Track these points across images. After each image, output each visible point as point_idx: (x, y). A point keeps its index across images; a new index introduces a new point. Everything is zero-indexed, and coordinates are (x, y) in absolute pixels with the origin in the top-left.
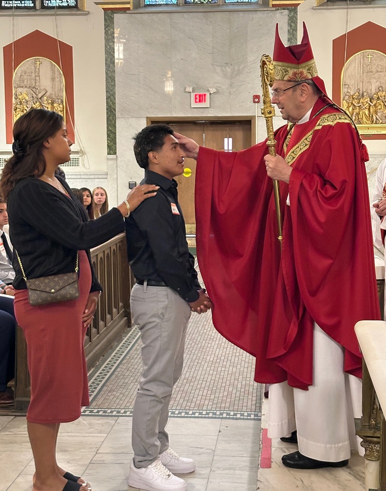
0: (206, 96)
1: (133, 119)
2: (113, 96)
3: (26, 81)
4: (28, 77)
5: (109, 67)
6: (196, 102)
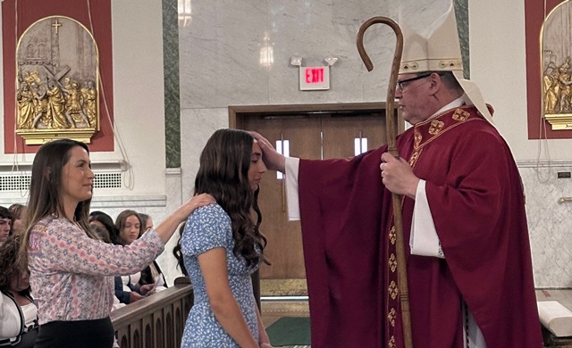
0: (324, 72)
1: (207, 110)
2: (175, 74)
3: (37, 53)
4: (41, 48)
5: (169, 29)
6: (308, 82)
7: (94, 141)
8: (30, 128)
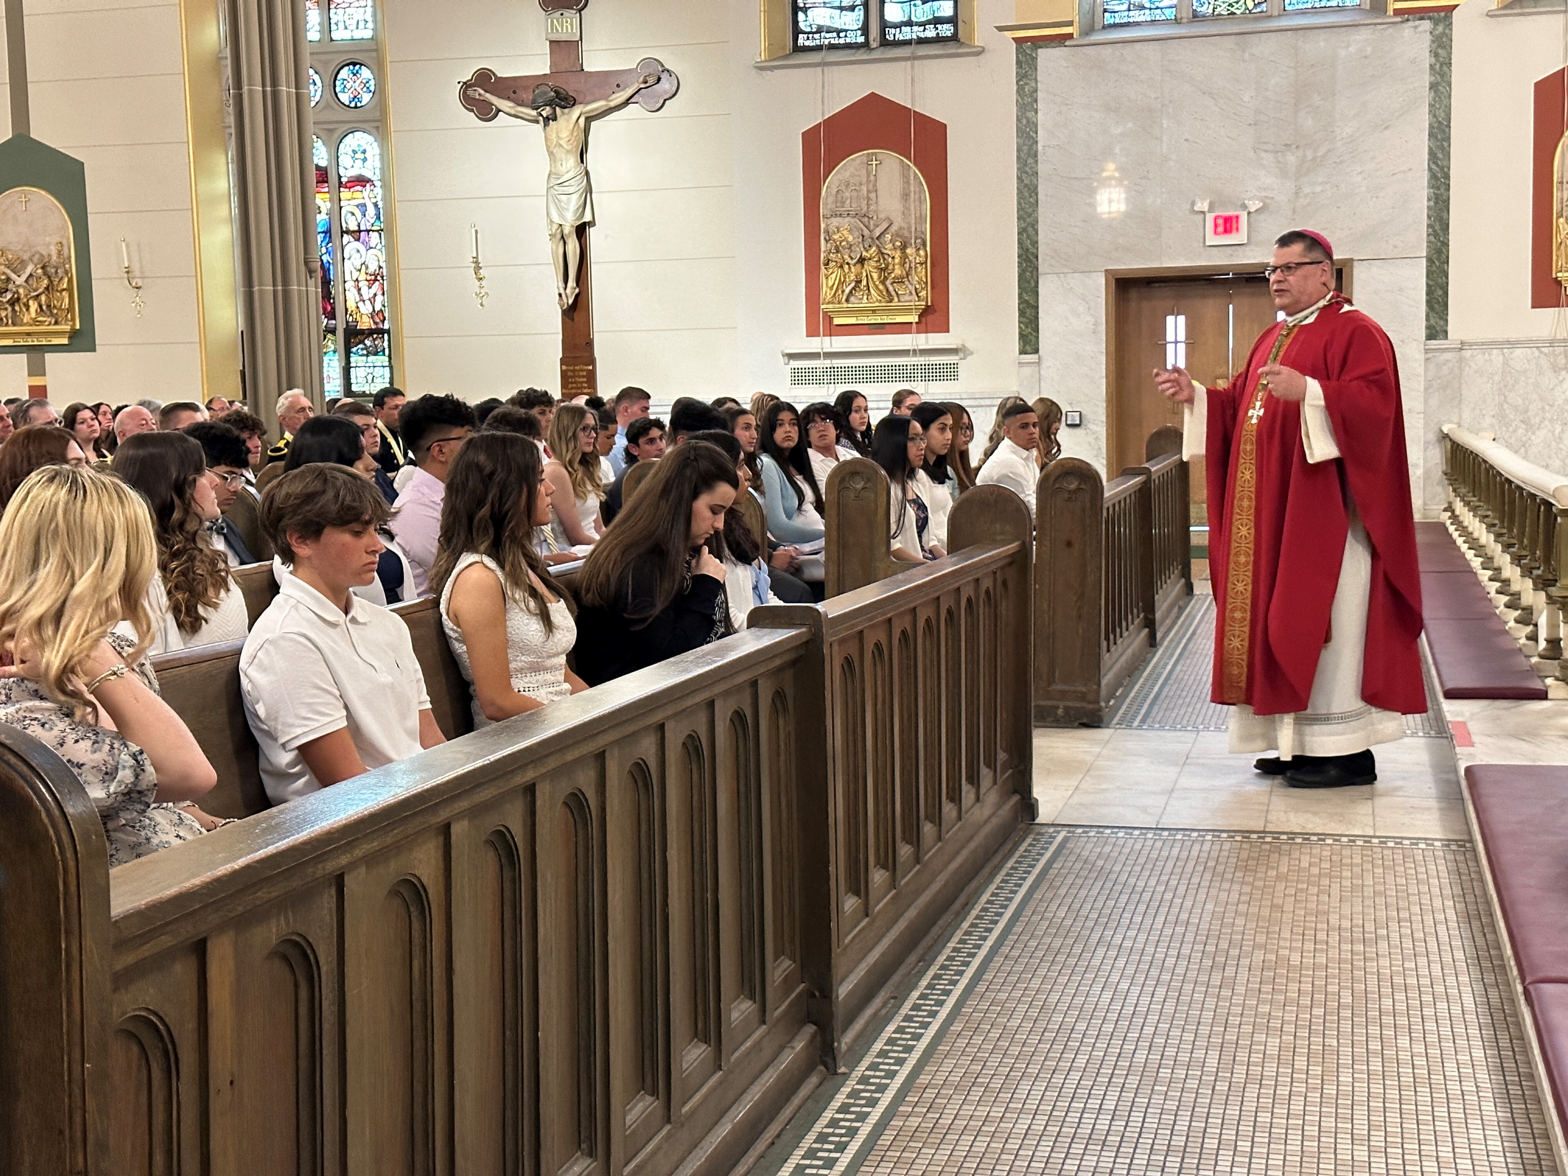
0: (1240, 220)
1: (1077, 275)
2: (1033, 227)
3: (848, 202)
4: (854, 194)
5: (1026, 165)
6: (1217, 233)
7: (923, 320)
8: (839, 303)
